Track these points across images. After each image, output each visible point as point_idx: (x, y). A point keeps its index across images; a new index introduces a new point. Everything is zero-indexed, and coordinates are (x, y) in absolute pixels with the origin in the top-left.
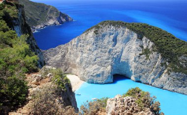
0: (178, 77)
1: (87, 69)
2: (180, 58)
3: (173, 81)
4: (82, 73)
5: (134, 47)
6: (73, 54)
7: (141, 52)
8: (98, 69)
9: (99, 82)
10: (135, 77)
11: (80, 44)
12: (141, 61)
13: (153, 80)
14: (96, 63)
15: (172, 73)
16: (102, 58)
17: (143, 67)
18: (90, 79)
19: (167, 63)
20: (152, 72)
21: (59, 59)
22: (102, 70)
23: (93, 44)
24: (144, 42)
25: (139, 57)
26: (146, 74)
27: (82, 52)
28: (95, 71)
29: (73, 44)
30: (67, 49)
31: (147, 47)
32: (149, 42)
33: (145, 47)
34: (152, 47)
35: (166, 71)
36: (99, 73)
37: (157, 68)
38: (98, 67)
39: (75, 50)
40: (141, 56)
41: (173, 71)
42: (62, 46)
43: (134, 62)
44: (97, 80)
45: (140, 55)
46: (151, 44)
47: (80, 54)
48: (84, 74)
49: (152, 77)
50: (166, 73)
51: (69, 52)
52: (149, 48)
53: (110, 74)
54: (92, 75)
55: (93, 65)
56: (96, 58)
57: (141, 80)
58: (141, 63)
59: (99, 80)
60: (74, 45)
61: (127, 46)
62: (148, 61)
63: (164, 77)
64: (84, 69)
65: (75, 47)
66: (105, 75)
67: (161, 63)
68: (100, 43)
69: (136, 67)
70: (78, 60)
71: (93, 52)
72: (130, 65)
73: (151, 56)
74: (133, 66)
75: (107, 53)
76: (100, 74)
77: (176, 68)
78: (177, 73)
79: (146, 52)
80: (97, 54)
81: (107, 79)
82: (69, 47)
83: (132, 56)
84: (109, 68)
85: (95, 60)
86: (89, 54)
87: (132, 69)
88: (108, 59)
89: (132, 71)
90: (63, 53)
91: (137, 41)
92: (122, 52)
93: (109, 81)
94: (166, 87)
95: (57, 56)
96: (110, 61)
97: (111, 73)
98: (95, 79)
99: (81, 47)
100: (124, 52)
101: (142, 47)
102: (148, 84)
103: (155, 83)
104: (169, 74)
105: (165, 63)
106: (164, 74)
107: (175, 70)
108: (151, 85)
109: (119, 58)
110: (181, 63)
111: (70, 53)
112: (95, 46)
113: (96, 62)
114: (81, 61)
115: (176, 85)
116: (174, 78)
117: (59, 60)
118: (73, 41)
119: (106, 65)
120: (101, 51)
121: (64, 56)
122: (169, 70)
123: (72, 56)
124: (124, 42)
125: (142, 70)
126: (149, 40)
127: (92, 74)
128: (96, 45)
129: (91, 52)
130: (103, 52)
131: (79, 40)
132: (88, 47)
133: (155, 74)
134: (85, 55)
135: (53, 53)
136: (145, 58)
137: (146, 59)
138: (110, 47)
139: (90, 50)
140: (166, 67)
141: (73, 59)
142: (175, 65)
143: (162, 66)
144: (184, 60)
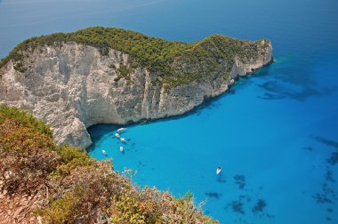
2: (173, 65)
5: (101, 72)
7: (116, 76)
12: (122, 89)
15: (172, 91)
16: (55, 112)
19: (161, 79)
20: (145, 99)
22: (65, 132)
24: (113, 58)
25: (116, 84)
26: (136, 107)
31: (121, 64)
32: (121, 55)
33: (117, 66)
34: (129, 61)
35: (162, 91)
36: (63, 139)
37: (149, 91)
38: (56, 130)
40: (119, 82)
41: (172, 86)
43: (111, 97)
45: (116, 80)
46: (125, 57)
49: (147, 106)
50: (164, 93)
52: (125, 64)
53: (82, 133)
58: (123, 93)
62: (132, 86)
63: (163, 100)
66: (75, 138)
67: (152, 82)
69: (118, 103)
73: (132, 76)
74: (112, 102)
75: (61, 100)
77: (173, 81)
78: (178, 87)
79: (124, 72)
83: (104, 88)
84: (76, 122)
88: (67, 109)
91: (101, 60)
92: (85, 89)
96: (72, 110)
100: (88, 86)
101: (113, 67)
104: (169, 93)
105: (157, 80)
106: (161, 96)
107: (175, 84)
109: (84, 98)
112: (32, 96)
116: (177, 96)
119: (68, 121)
120: (48, 100)
122: (166, 88)
126: (119, 53)
130: (52, 100)
136: (126, 82)
137: (128, 84)
138: (62, 87)
140: (161, 84)
142: (171, 78)
143: (155, 85)
144: (178, 66)
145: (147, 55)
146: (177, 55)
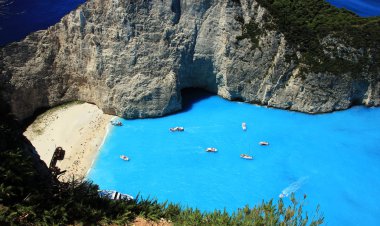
0: (321, 83)
1: (119, 87)
2: (324, 42)
3: (313, 91)
4: (106, 97)
5: (223, 22)
6: (75, 51)
7: (240, 33)
8: (146, 83)
9: (150, 113)
10: (230, 92)
11: (89, 25)
12: (242, 53)
13: (270, 94)
14: (137, 70)
15: (310, 76)
16: (151, 55)
17: (246, 66)
18: (130, 110)
19: (299, 55)
20: (268, 77)
21: (39, 69)
22: (154, 84)
23: (125, 22)
24: (244, 7)
25: (237, 43)
26: (253, 83)
27: (98, 44)
28: (140, 89)
29: (71, 26)
30: (56, 40)
31: (253, 18)
32: (256, 7)
33: (247, 19)
34: (265, 17)
35: (296, 72)
36: (148, 92)
37: (278, 66)
38: (144, 78)
39: (80, 42)
40: (241, 43)
41: (312, 70)
42: (42, 33)
43: (225, 58)
44: (145, 110)
45: (239, 38)
46: (261, 11)
47: (94, 51)
48: (112, 99)
49: (268, 87)
50: (297, 76)
51: (62, 49)
52: (257, 21)
53: (174, 92)
54: (132, 101)
55: (132, 74)
56: (136, 59)
57: (243, 95)
58: (242, 59)
59: (151, 107)
60: (73, 30)
61: (207, 21)
62: (257, 53)
63: (292, 85)
64: (111, 87)
65: (78, 33)
66: (162, 96)
67: (285, 56)
68: (140, 18)
69: (230, 69)
70: (91, 67)
71: (126, 43)
72: (216, 64)
73: (262, 40)
74: (223, 66)
75: (161, 43)
76: (150, 95)
77: (317, 64)
78: (319, 75)
79: (252, 32)
80: (137, 47)
81: (170, 104)
82: (62, 36)
83: (221, 44)
84: (171, 77)
85: (135, 62)
86: (118, 49)
87: (223, 73)
88: (166, 56)
89: (221, 77)
90: (48, 52)
91: (228, 6)
92: (195, 36)
93: (172, 107)
94: (297, 105)
95: (31, 61)
96: (170, 59)
97: (176, 89)
98: (141, 108)
99: (93, 31)
100: (201, 35)
101: (240, 19)
102: (259, 103)
103: (275, 100)
104: (304, 78)
105: (295, 55)
106: (292, 79)
107: (316, 69)
108: (266, 104)
109: (190, 49)
110: (326, 52)
111: (67, 51)
112: (130, 28)
113: (137, 66)
114: (101, 69)
115: (317, 100)
116: (313, 86)
117: (39, 73)
118: (70, 17)
119: (162, 71)
120: (147, 38)
121: (50, 60)
122: (302, 70)
123: (74, 56)
124: (198, 11)
125: (245, 75)
126: (255, 3)
127: (131, 98)
128: (133, 25)
129: (122, 43)
130: (152, 40)
131: (86, 16)
132: (113, 31)
133: (273, 81)
134: (107, 53)
135: (20, 54)
136: (250, 45)
137: (253, 48)
138: (168, 27)
139: (118, 38)
140: (297, 62)
141: (77, 66)
142: (316, 58)
143: (288, 61)
144: (332, 44)
145: (293, 17)
146: (335, 29)
